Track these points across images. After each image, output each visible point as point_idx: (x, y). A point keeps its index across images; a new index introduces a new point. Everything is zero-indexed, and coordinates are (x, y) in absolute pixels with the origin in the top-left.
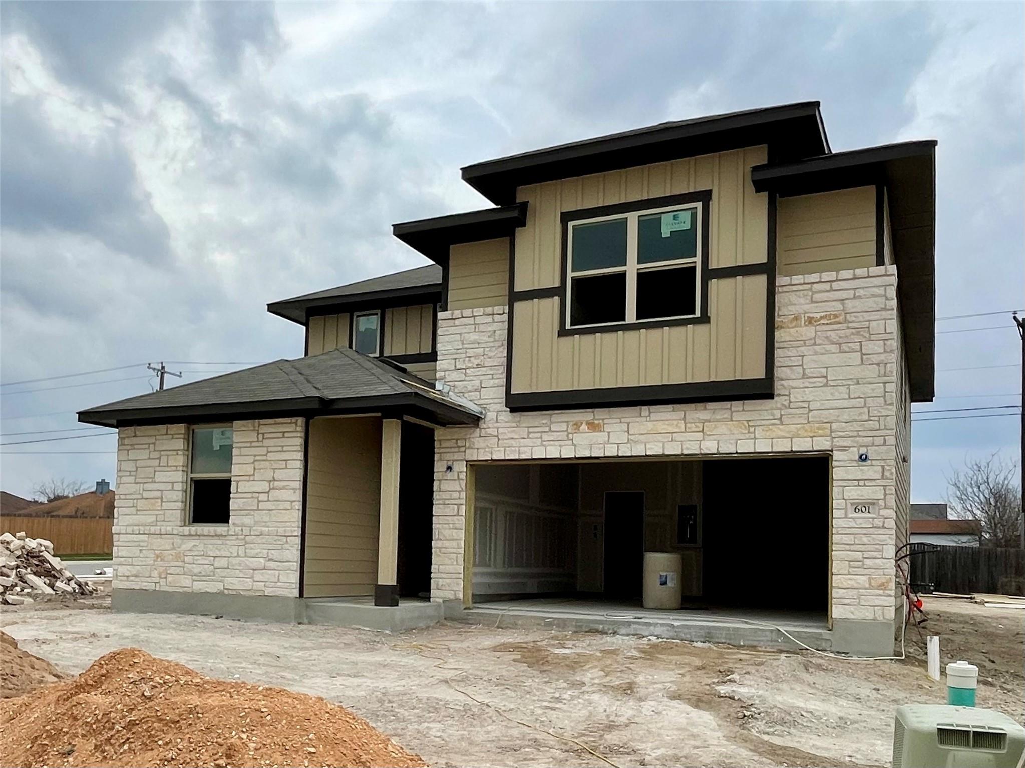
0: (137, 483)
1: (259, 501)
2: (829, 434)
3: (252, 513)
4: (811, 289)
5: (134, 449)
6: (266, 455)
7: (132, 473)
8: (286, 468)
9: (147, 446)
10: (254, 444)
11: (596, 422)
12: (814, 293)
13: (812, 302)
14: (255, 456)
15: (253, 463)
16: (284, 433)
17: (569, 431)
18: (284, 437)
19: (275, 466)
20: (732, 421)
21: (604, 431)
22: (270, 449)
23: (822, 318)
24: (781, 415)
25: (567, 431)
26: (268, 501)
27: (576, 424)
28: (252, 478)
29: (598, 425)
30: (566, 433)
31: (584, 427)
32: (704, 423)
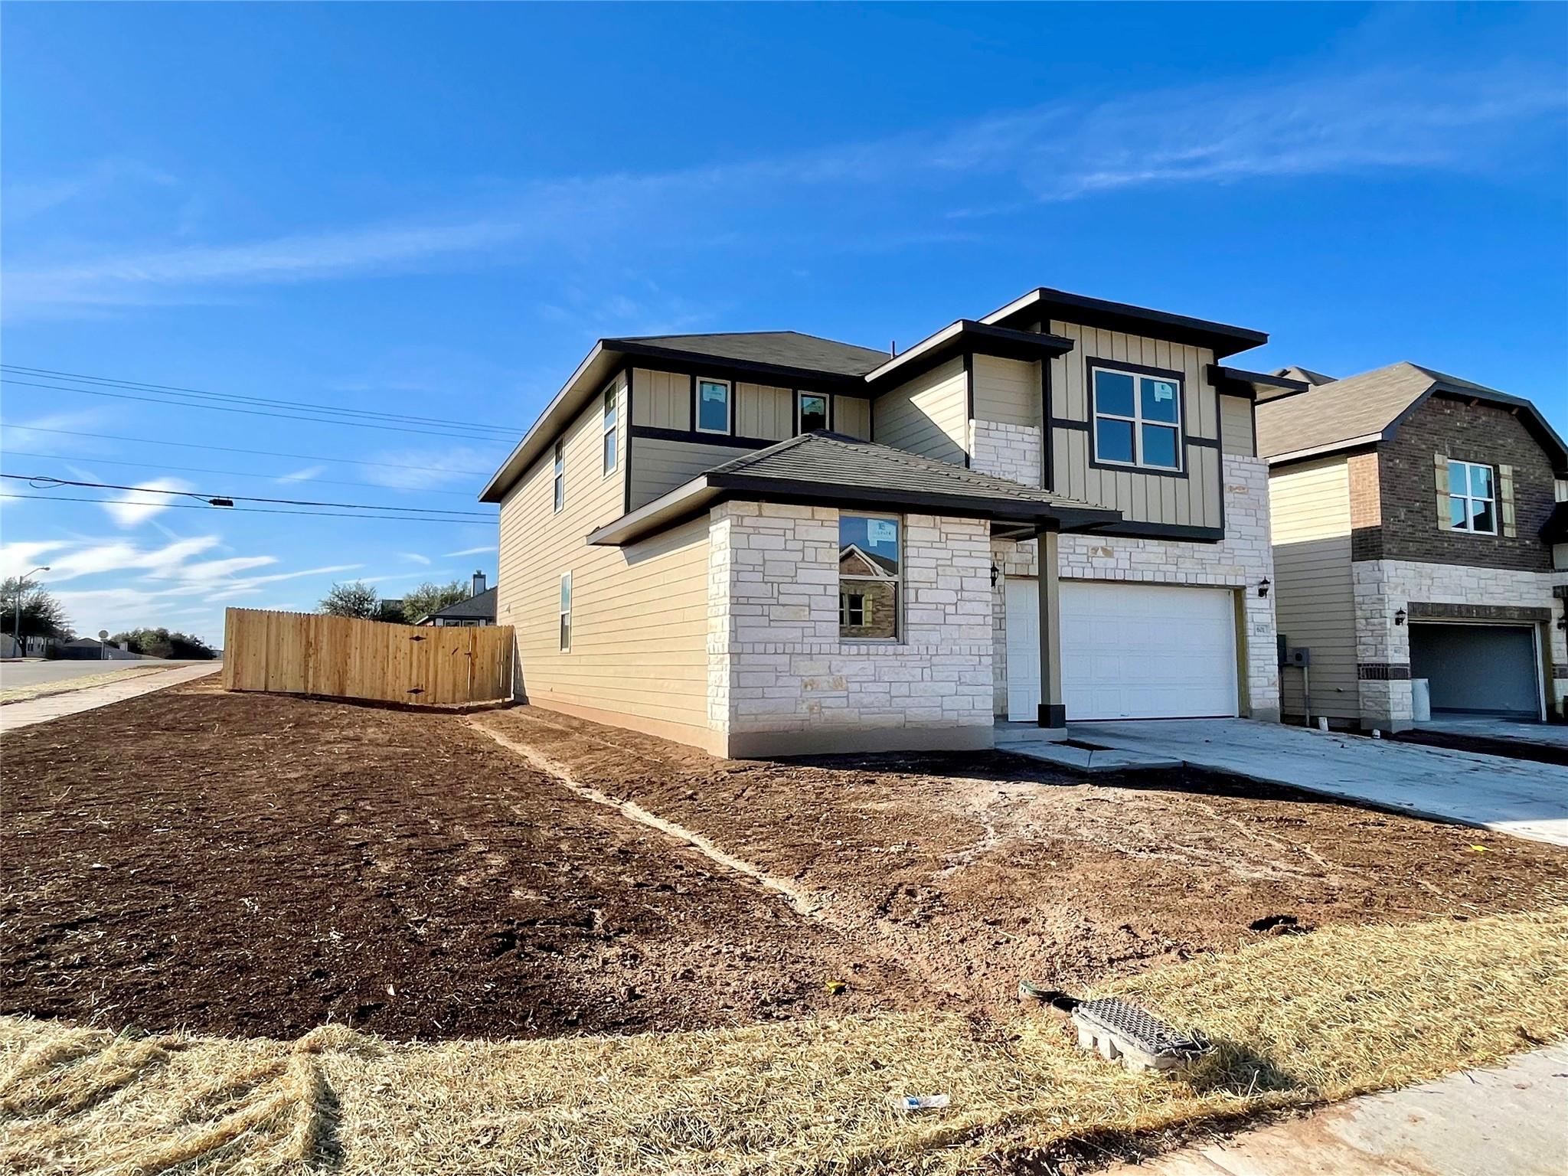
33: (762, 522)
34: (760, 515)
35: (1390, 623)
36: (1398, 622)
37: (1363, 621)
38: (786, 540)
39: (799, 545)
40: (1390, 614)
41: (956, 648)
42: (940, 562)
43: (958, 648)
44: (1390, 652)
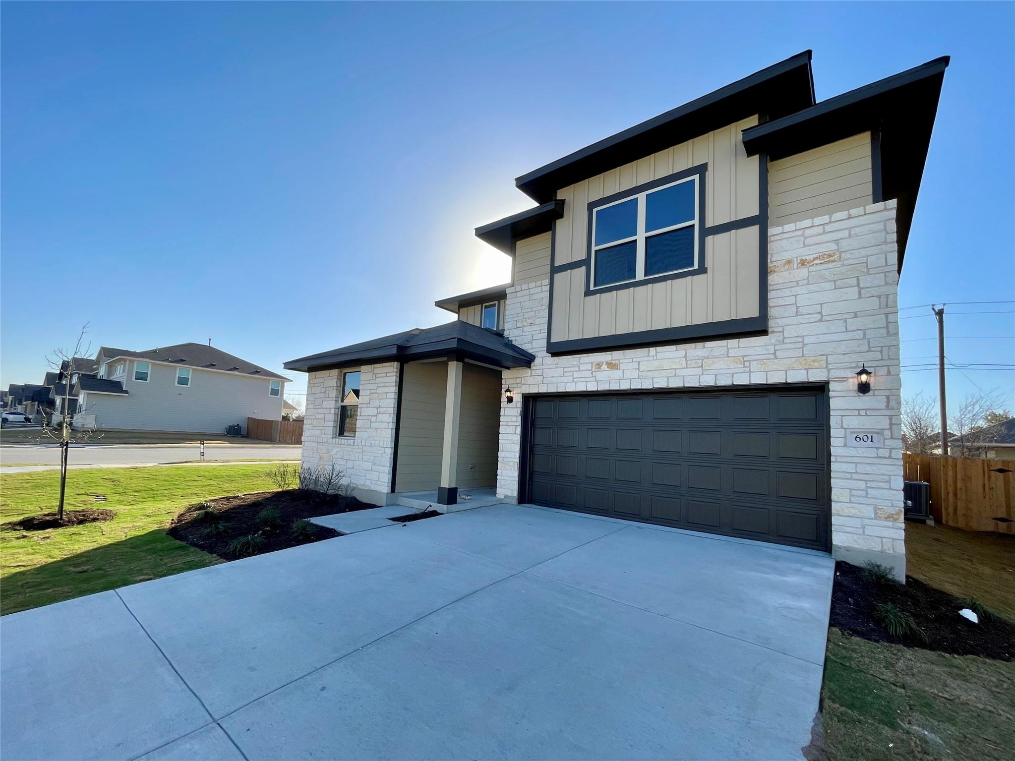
1: (371, 422)
2: (825, 366)
3: (367, 430)
4: (803, 235)
6: (376, 389)
8: (388, 398)
9: (320, 385)
10: (371, 382)
11: (614, 362)
12: (806, 238)
13: (805, 246)
14: (371, 390)
15: (370, 395)
16: (387, 374)
17: (593, 370)
18: (385, 376)
19: (381, 397)
20: (728, 357)
21: (619, 369)
22: (379, 385)
23: (815, 259)
24: (775, 351)
25: (592, 370)
26: (376, 422)
27: (598, 364)
28: (369, 406)
29: (615, 364)
30: (591, 372)
31: (604, 367)
32: (702, 360)
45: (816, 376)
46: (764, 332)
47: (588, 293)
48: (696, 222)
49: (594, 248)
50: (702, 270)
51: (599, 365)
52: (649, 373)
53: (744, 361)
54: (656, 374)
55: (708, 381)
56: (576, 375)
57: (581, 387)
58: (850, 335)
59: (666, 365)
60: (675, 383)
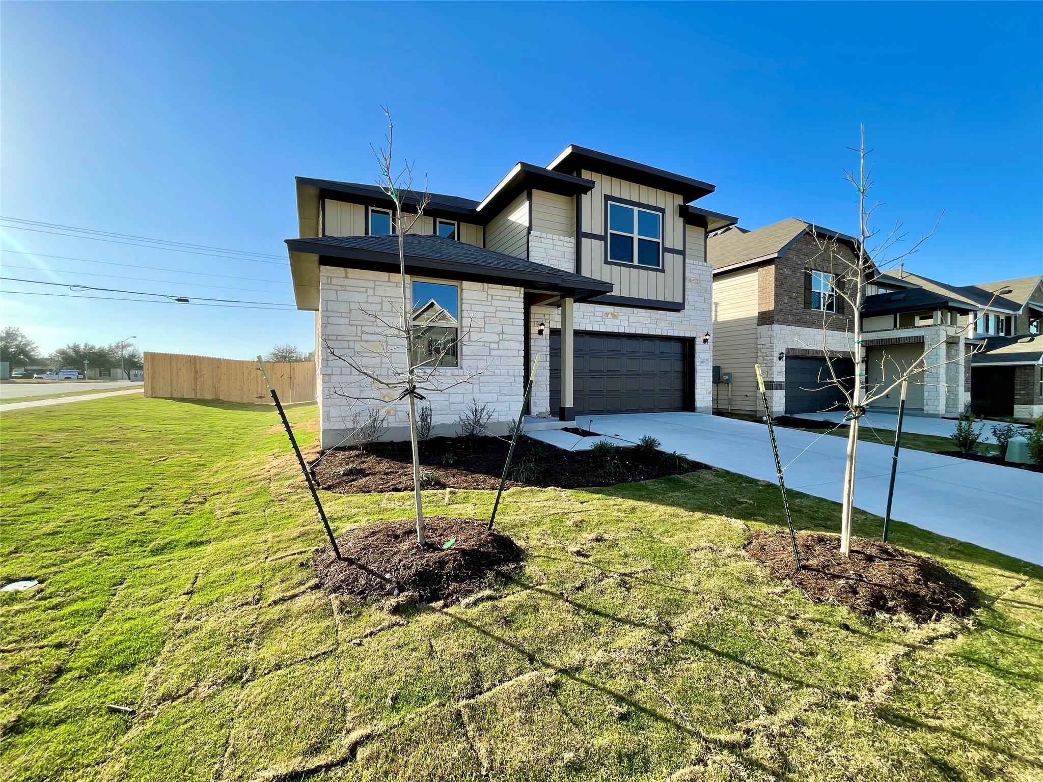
0: (352, 325)
1: (490, 349)
2: (695, 330)
3: (485, 358)
5: (345, 290)
7: (344, 315)
8: (512, 325)
9: (364, 290)
10: (483, 303)
11: (616, 314)
12: (691, 269)
13: (691, 273)
14: (485, 312)
15: (484, 318)
16: (510, 297)
18: (509, 300)
19: (504, 322)
21: (618, 319)
22: (498, 309)
23: (694, 280)
24: (684, 320)
25: (602, 316)
26: (498, 349)
28: (483, 330)
30: (602, 318)
31: (610, 316)
32: (656, 320)
33: (346, 282)
34: (346, 277)
35: (776, 359)
36: (780, 359)
37: (761, 358)
38: (367, 297)
39: (379, 300)
40: (776, 355)
41: (497, 371)
42: (487, 314)
43: (499, 371)
44: (775, 376)
45: (693, 335)
46: (678, 311)
47: (606, 262)
48: (660, 241)
49: (609, 231)
50: (663, 271)
51: (607, 314)
52: (633, 324)
53: (671, 323)
54: (637, 325)
55: (659, 332)
56: (592, 319)
57: (596, 328)
58: (701, 318)
59: (642, 320)
60: (645, 332)
